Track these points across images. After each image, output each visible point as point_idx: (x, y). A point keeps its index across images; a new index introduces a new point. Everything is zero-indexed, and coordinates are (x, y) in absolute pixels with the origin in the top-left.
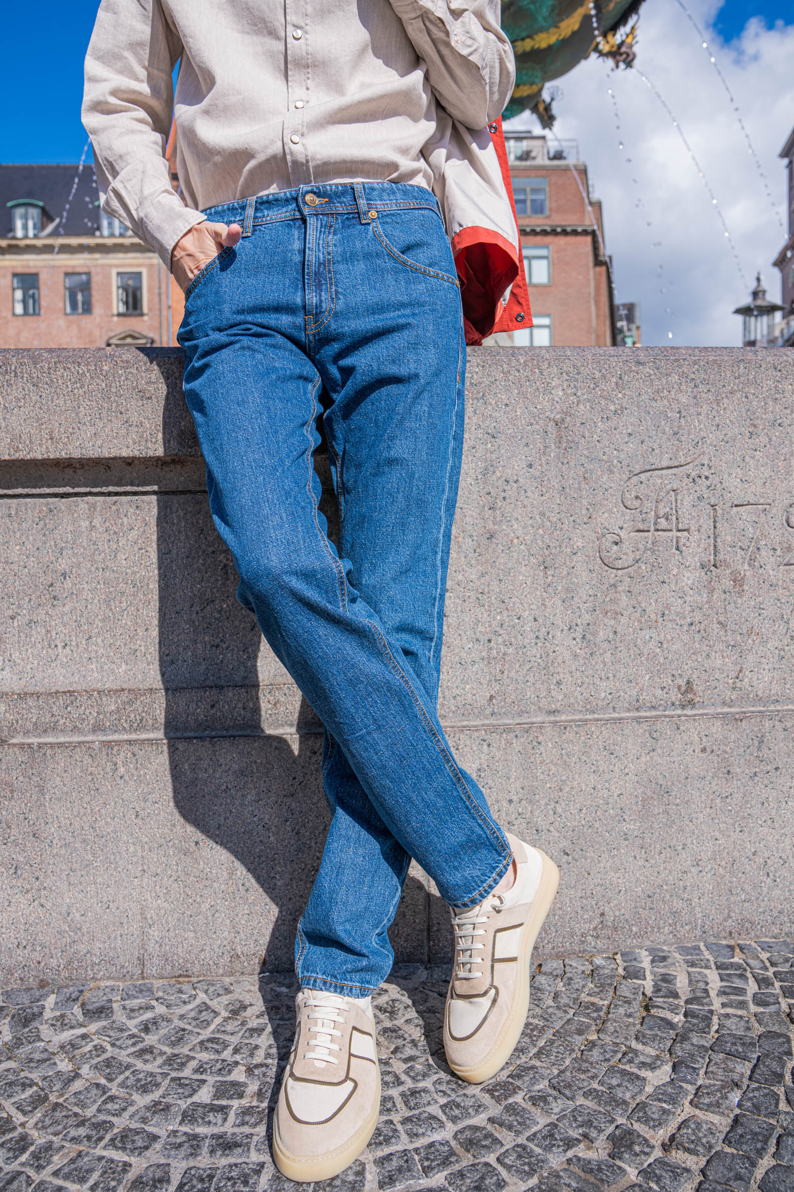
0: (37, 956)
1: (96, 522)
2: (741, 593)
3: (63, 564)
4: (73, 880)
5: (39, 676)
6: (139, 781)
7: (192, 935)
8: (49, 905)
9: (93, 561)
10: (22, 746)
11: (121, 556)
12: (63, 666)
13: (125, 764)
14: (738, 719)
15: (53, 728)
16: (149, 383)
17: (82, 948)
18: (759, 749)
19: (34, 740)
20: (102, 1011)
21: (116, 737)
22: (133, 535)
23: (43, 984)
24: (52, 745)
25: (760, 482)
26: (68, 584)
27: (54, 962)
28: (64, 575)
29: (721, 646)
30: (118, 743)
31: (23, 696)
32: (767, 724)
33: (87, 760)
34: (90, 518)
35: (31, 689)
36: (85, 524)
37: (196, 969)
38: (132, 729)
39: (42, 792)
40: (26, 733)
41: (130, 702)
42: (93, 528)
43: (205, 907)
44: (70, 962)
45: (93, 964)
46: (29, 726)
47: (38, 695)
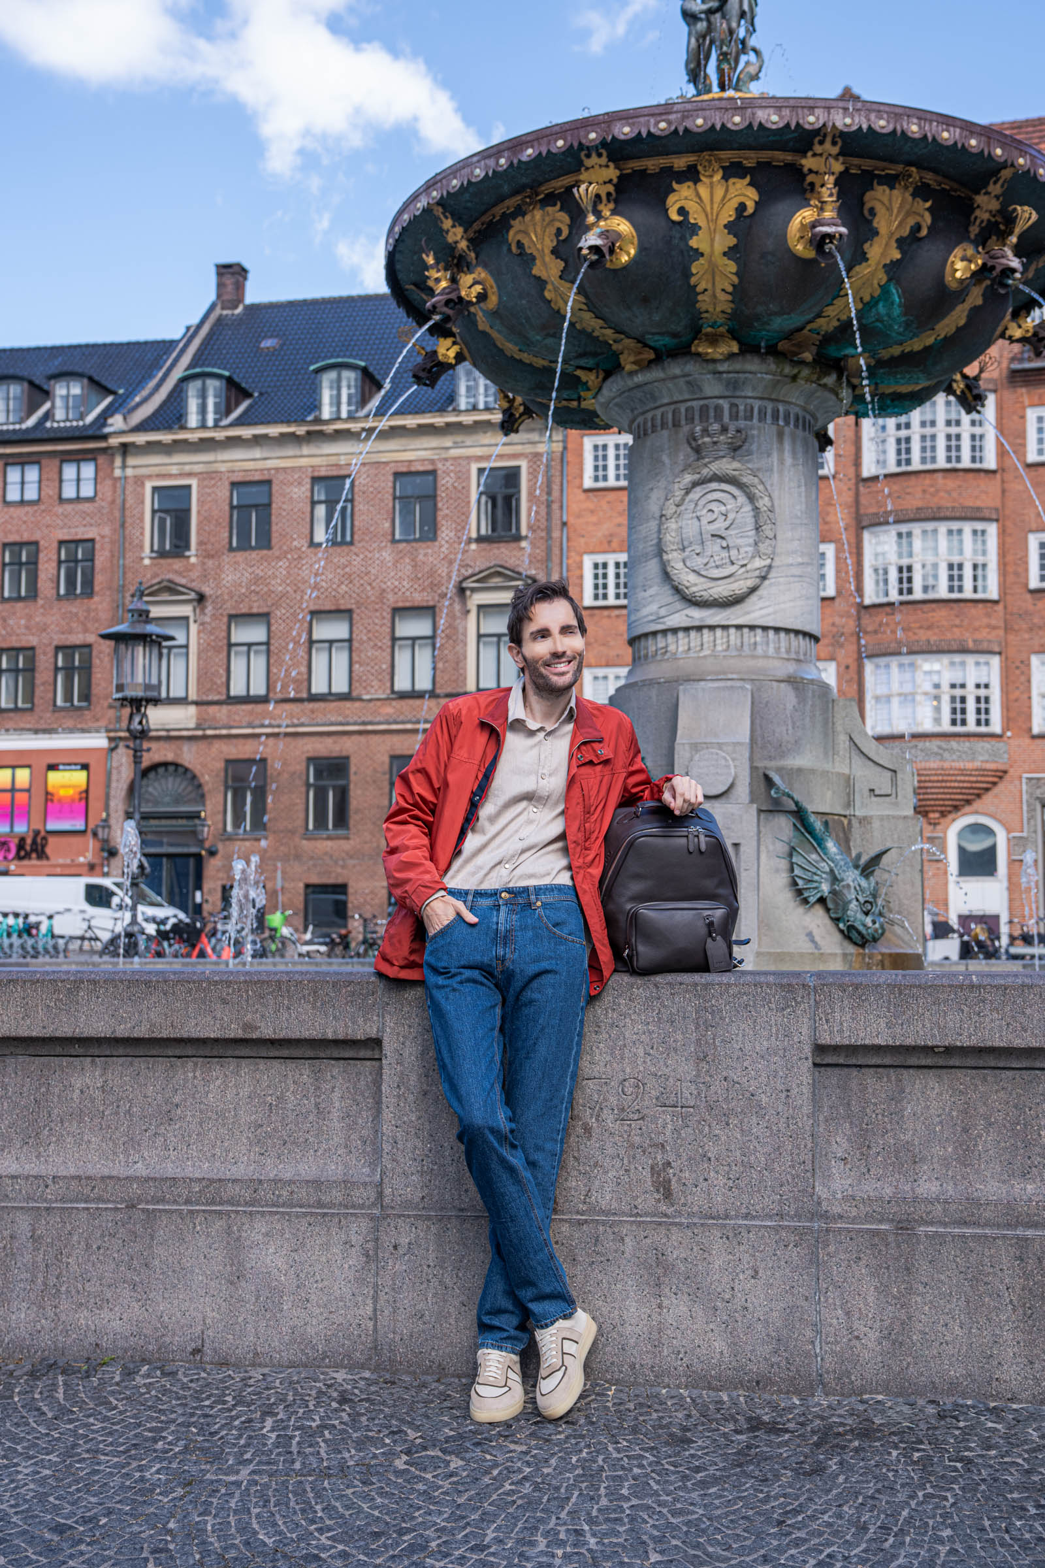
0: (141, 1342)
1: (197, 1074)
2: (590, 1138)
3: (177, 1099)
4: (166, 1295)
5: (158, 1167)
6: (208, 1236)
7: (230, 1337)
8: (150, 1310)
9: (194, 1098)
10: (143, 1210)
11: (210, 1096)
12: (173, 1162)
13: (200, 1224)
14: (580, 1223)
15: (162, 1200)
16: (228, 994)
17: (168, 1340)
18: (595, 1245)
19: (151, 1207)
20: (173, 1374)
21: (197, 1208)
22: (218, 1082)
23: (143, 1360)
24: (160, 1211)
25: (602, 1064)
26: (179, 1112)
27: (151, 1347)
28: (177, 1106)
29: (576, 1173)
30: (198, 1211)
31: (148, 1179)
32: (601, 1228)
33: (179, 1221)
34: (194, 1071)
35: (152, 1175)
36: (191, 1075)
37: (233, 1360)
38: (208, 1204)
39: (152, 1238)
40: (147, 1202)
41: (207, 1187)
42: (195, 1077)
43: (240, 1319)
44: (160, 1349)
45: (173, 1351)
46: (149, 1198)
47: (155, 1179)
